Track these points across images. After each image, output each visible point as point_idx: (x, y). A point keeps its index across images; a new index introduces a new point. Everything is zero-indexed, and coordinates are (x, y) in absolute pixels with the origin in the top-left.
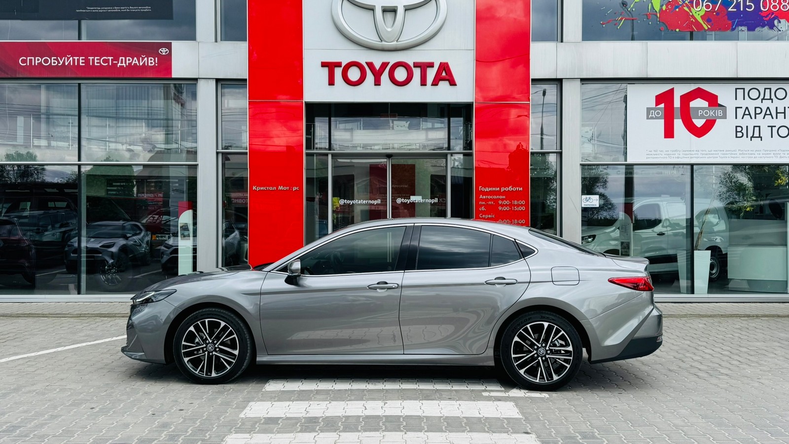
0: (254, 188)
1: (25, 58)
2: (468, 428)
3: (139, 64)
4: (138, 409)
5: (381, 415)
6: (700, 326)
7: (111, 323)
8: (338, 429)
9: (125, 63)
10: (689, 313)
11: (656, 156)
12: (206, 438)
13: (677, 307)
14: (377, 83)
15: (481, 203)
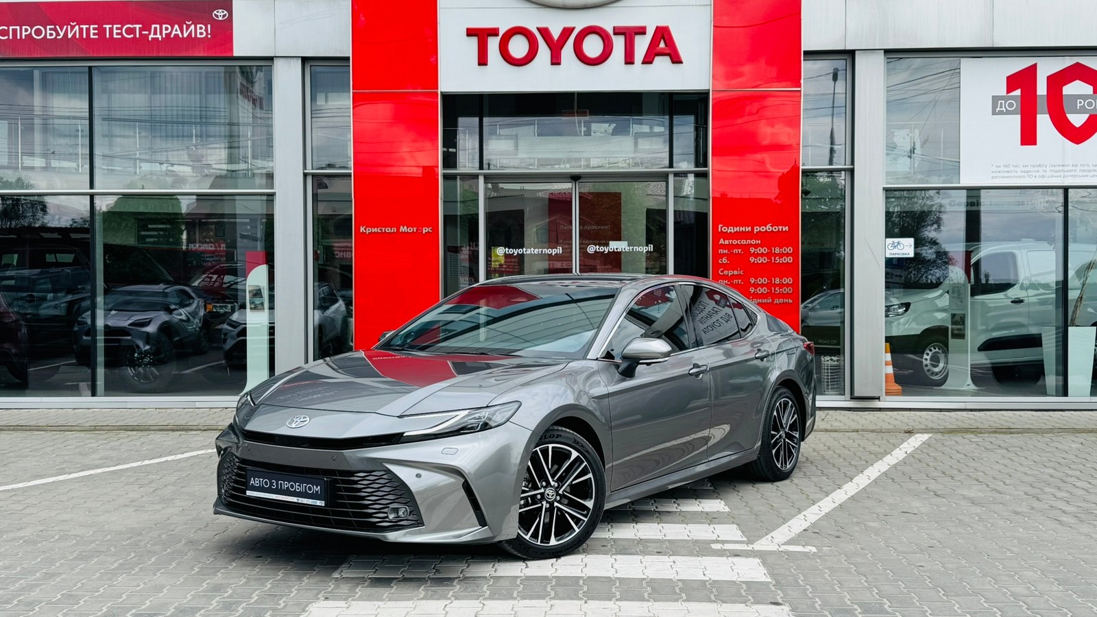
0: (362, 229)
1: (6, 28)
2: (684, 595)
3: (182, 34)
4: (178, 564)
5: (549, 575)
6: (1074, 446)
7: (142, 440)
8: (481, 596)
9: (161, 34)
10: (1057, 426)
11: (1006, 174)
12: (279, 607)
13: (1038, 417)
14: (556, 60)
15: (721, 251)
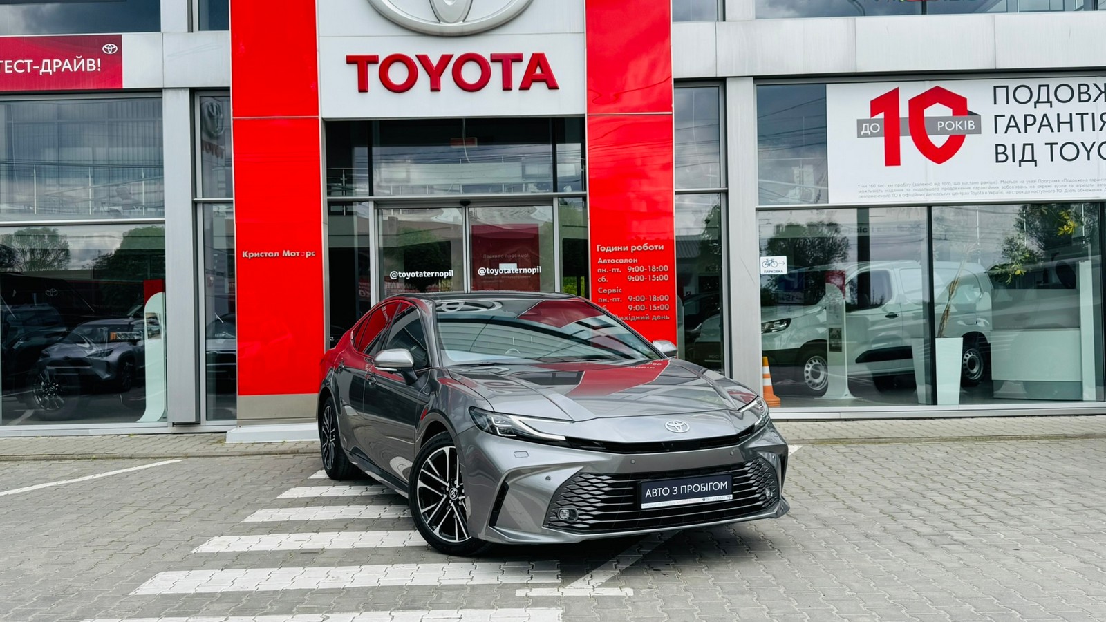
0: (244, 254)
3: (73, 68)
6: (939, 455)
9: (52, 68)
10: (925, 434)
11: (872, 194)
14: (435, 87)
15: (600, 270)
